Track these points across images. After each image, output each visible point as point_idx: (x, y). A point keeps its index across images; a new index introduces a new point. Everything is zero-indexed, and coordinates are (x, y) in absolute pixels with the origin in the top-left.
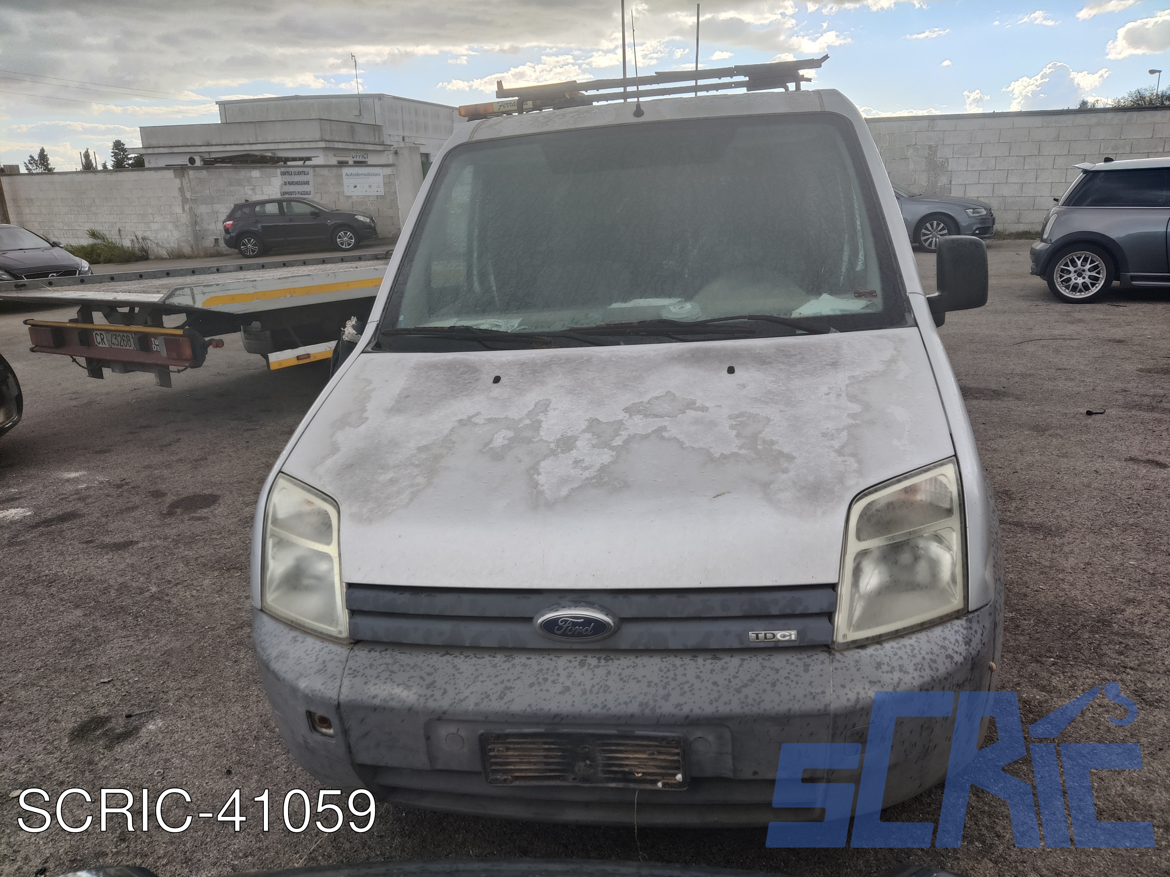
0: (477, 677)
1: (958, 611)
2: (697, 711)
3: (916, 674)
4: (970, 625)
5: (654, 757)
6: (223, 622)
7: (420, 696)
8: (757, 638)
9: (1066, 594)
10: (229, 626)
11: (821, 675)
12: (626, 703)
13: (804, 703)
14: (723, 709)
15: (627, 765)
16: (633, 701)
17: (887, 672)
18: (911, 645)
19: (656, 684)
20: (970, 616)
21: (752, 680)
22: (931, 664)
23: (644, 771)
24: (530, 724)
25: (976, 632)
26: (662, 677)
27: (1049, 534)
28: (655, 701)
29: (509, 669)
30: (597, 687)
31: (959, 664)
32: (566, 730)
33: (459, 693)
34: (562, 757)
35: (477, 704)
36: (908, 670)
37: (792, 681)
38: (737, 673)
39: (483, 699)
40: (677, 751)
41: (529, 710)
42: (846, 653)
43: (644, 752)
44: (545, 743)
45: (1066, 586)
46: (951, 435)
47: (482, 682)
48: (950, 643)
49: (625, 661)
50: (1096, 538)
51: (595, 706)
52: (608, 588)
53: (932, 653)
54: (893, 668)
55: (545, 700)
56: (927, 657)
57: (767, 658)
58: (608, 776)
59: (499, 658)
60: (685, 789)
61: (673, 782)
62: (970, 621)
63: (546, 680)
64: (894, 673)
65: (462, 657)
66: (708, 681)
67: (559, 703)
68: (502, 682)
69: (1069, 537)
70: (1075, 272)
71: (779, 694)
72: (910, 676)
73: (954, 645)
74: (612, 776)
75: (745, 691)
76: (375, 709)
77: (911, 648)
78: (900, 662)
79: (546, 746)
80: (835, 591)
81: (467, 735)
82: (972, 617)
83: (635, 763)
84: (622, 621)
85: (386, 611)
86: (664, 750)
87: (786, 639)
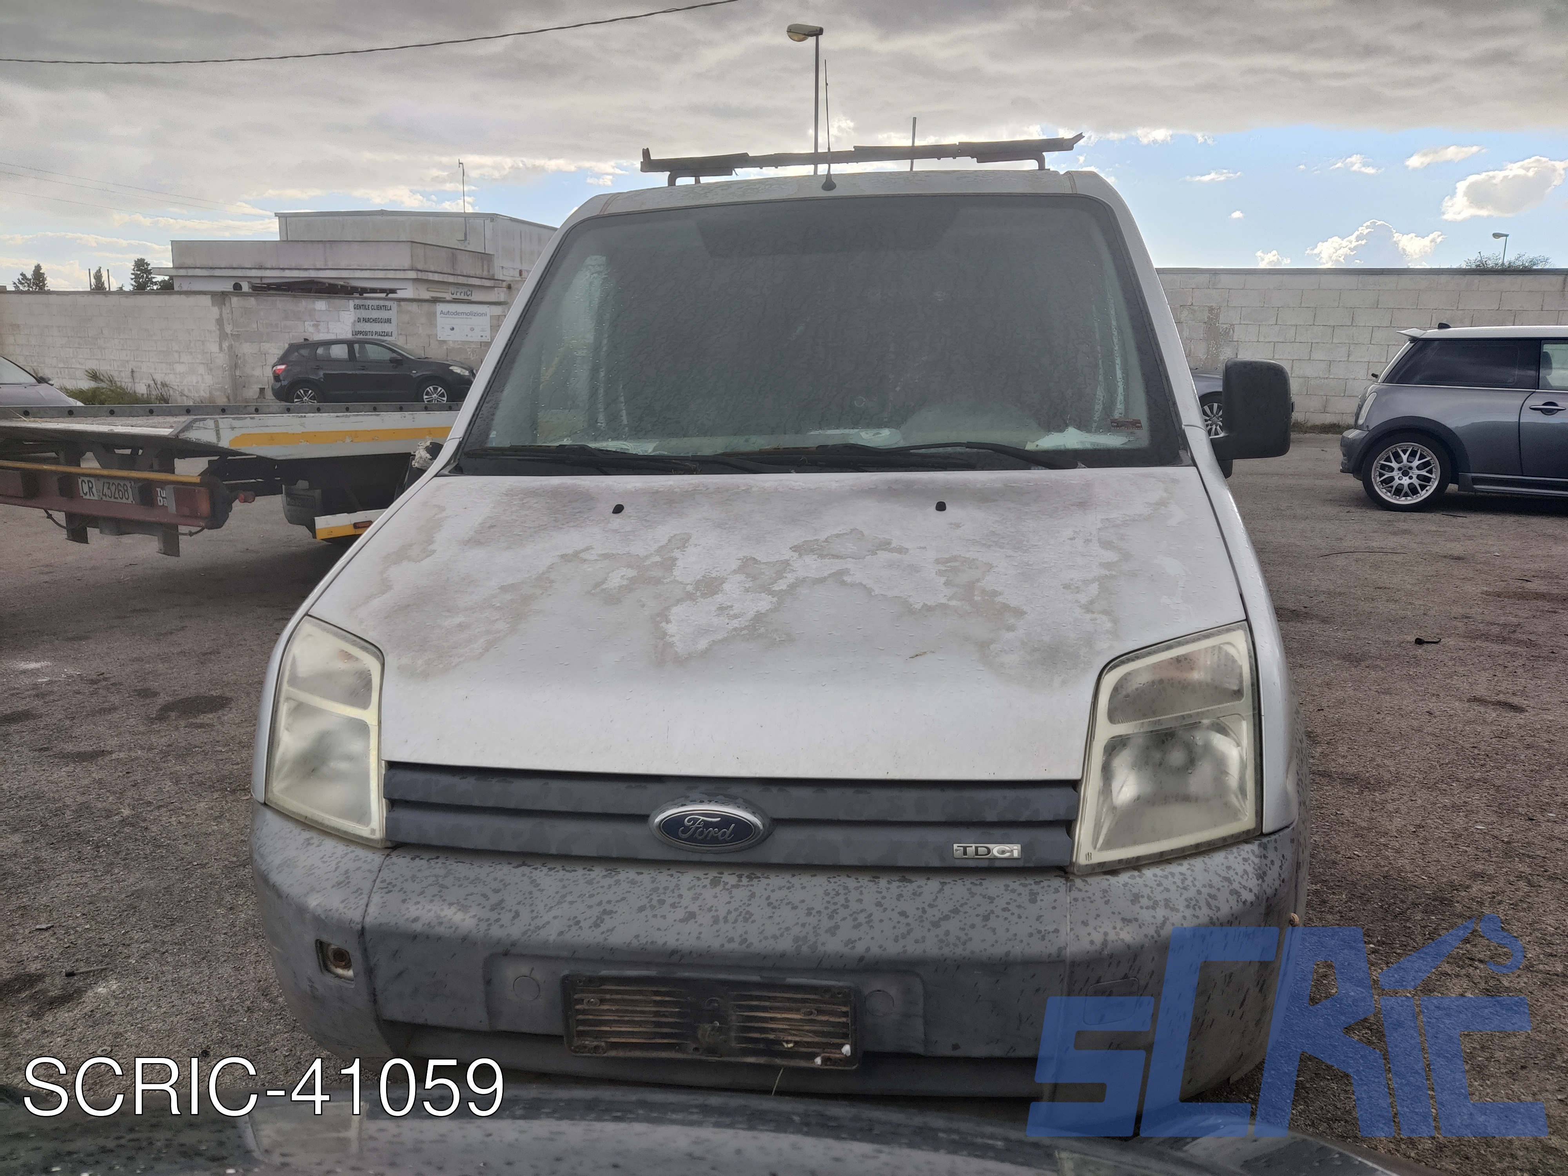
0: (564, 896)
1: (1248, 832)
2: (875, 950)
3: (1188, 913)
4: (1265, 852)
5: (812, 1017)
6: (218, 857)
7: (480, 920)
8: (965, 853)
9: (1390, 864)
10: (226, 863)
11: (1054, 908)
12: (775, 937)
13: (1028, 944)
14: (913, 949)
15: (773, 1030)
16: (785, 934)
17: (1147, 908)
18: (1181, 874)
19: (819, 912)
20: (1265, 840)
21: (956, 911)
22: (1210, 900)
23: (797, 1039)
24: (635, 964)
25: (1272, 862)
26: (828, 902)
27: (1367, 788)
28: (817, 935)
29: (610, 886)
30: (734, 914)
31: (1248, 904)
32: (686, 974)
33: (537, 917)
34: (679, 1015)
35: (561, 933)
36: (1177, 907)
37: (1013, 914)
38: (935, 900)
39: (570, 926)
40: (844, 1009)
41: (635, 943)
42: (1089, 880)
43: (798, 1010)
44: (657, 993)
45: (1389, 853)
46: (1241, 596)
47: (571, 903)
48: (1237, 874)
49: (777, 881)
50: (1431, 795)
51: (731, 940)
52: (757, 776)
53: (1211, 886)
54: (1156, 903)
55: (659, 929)
56: (1203, 890)
57: (978, 882)
58: (744, 1045)
59: (598, 872)
60: (854, 1067)
61: (838, 1056)
62: (1264, 847)
63: (662, 902)
64: (1158, 910)
65: (545, 870)
66: (893, 910)
67: (679, 934)
68: (600, 904)
69: (1393, 792)
70: (1400, 469)
71: (994, 930)
72: (1180, 915)
73: (1242, 877)
74: (751, 1046)
75: (945, 925)
76: (414, 937)
77: (1182, 877)
78: (1166, 895)
79: (658, 998)
80: (1077, 792)
81: (545, 978)
82: (1268, 842)
83: (784, 1026)
84: (773, 825)
85: (442, 801)
86: (828, 1007)
87: (1006, 856)
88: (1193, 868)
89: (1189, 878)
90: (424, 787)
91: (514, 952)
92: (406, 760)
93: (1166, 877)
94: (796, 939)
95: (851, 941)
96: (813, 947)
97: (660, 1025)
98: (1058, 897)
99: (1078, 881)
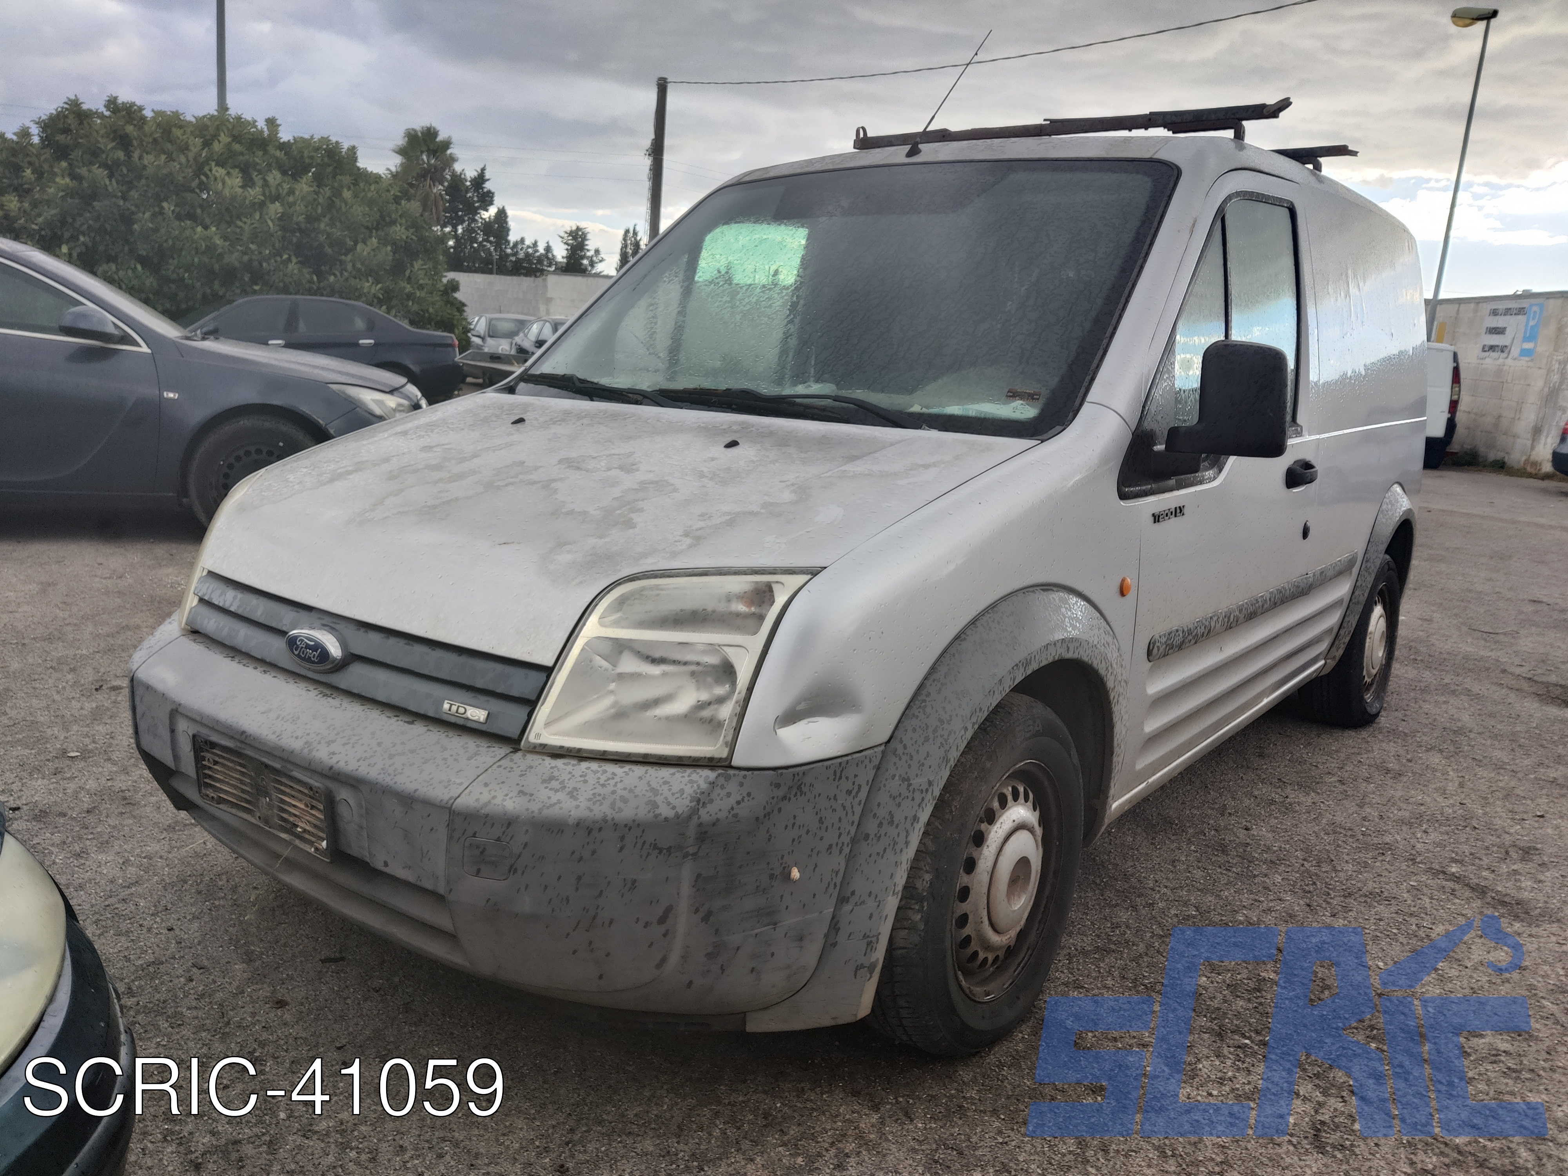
0: (226, 680)
1: (710, 759)
2: (341, 764)
3: (584, 804)
4: (723, 782)
5: (308, 809)
7: (179, 685)
8: (450, 710)
12: (297, 738)
13: (434, 788)
14: (363, 770)
15: (293, 814)
16: (304, 738)
17: (551, 789)
18: (614, 774)
19: (335, 729)
20: (731, 773)
21: (413, 751)
22: (619, 801)
23: (303, 825)
25: (729, 795)
26: (347, 724)
28: (320, 744)
29: (253, 682)
30: (291, 716)
31: (661, 818)
33: (202, 691)
34: (250, 786)
35: (203, 704)
37: (446, 764)
38: (410, 740)
39: (211, 700)
40: (326, 809)
41: (230, 721)
42: (528, 756)
43: (302, 801)
44: (241, 765)
46: (857, 547)
47: (224, 686)
49: (337, 701)
51: (274, 733)
52: (353, 617)
53: (631, 791)
54: (563, 788)
55: (247, 715)
57: (451, 736)
58: (281, 823)
59: (257, 671)
60: (327, 859)
61: (321, 848)
62: (727, 779)
63: (263, 698)
64: (559, 793)
65: (236, 662)
66: (377, 739)
67: (253, 721)
71: (422, 772)
72: (575, 803)
73: (673, 794)
74: (283, 824)
75: (397, 759)
77: (611, 776)
78: (580, 785)
79: (239, 768)
80: (548, 677)
81: (191, 734)
82: (734, 775)
83: (297, 813)
84: (351, 658)
85: (216, 603)
86: (314, 803)
87: (475, 718)
88: (631, 773)
89: (617, 779)
90: (213, 591)
91: (180, 710)
92: (211, 569)
93: (596, 772)
94: (306, 743)
95: (334, 753)
96: (310, 751)
97: (243, 791)
98: (490, 761)
99: (519, 754)
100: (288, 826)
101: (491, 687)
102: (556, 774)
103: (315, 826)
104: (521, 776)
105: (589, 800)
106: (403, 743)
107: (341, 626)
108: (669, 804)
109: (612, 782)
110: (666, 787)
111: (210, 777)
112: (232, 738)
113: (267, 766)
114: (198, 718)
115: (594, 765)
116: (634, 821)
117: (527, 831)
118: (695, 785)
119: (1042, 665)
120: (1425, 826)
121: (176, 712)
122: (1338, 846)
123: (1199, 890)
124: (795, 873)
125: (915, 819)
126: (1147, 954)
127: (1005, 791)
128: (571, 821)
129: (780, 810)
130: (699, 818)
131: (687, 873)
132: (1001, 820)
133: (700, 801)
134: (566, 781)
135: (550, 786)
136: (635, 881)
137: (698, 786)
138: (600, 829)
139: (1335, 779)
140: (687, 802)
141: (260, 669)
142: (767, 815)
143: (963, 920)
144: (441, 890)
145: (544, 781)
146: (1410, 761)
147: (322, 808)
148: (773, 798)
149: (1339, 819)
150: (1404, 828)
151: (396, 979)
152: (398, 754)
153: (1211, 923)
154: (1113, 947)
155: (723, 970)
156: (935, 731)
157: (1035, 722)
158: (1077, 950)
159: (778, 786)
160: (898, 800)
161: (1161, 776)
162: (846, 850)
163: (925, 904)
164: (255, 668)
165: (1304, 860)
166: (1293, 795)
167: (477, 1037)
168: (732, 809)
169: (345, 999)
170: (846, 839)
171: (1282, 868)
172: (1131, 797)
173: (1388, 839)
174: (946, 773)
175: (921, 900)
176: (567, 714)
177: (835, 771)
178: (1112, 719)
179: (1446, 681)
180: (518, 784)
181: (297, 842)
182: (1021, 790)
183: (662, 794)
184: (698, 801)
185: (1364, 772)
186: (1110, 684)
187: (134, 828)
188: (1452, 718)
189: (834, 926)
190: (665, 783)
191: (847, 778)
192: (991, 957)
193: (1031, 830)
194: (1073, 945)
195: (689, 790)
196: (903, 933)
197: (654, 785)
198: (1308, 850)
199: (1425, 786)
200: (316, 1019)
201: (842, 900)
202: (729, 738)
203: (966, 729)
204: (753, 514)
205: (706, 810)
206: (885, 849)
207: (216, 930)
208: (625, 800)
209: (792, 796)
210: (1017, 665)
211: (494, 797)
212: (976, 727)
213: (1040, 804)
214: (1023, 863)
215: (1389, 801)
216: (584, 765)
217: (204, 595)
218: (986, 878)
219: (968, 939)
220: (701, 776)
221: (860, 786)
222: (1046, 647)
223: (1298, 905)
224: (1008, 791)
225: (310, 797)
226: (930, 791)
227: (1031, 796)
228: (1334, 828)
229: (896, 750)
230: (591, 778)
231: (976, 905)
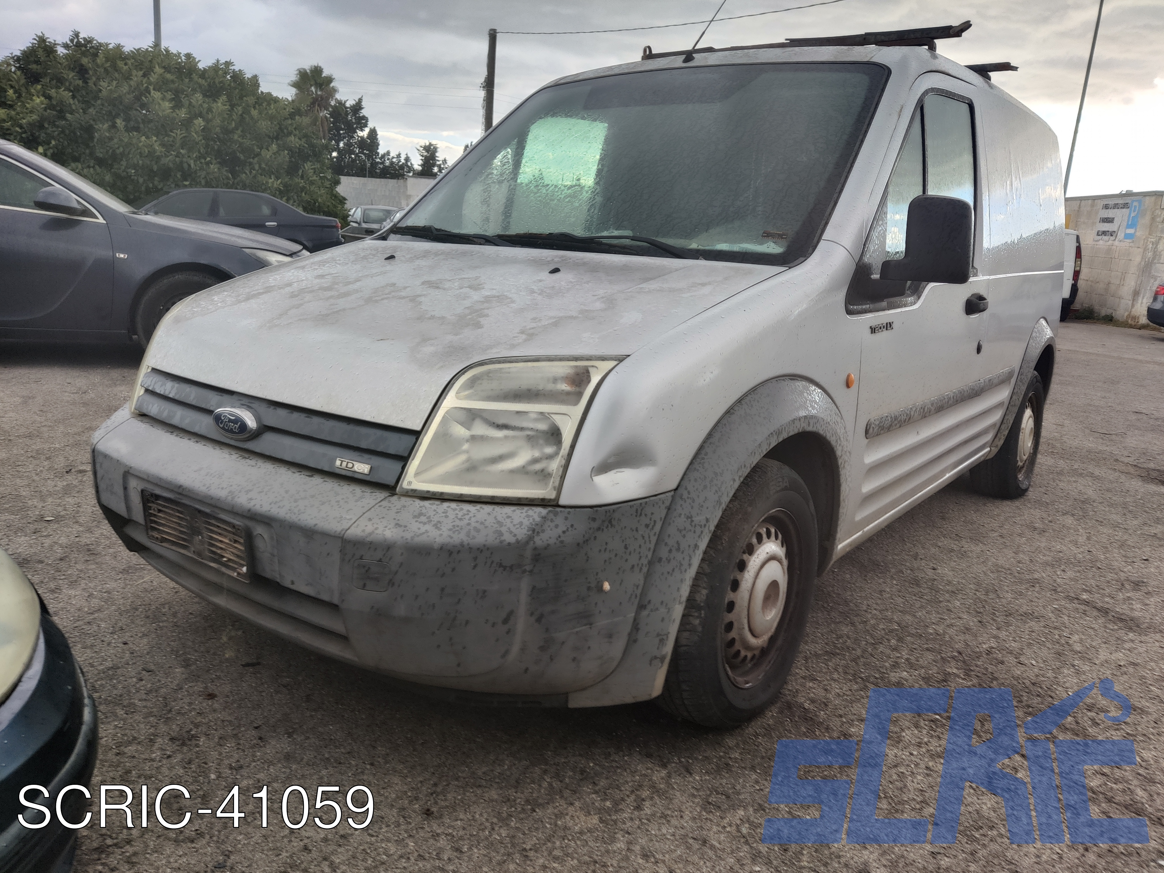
0: (165, 449)
1: (542, 500)
2: (257, 507)
3: (447, 534)
4: (552, 517)
5: (232, 543)
8: (341, 465)
12: (222, 488)
13: (330, 524)
14: (274, 511)
15: (220, 548)
16: (228, 488)
17: (421, 523)
19: (252, 481)
20: (559, 509)
22: (473, 531)
23: (228, 556)
25: (557, 526)
28: (240, 492)
29: (188, 449)
30: (217, 473)
31: (505, 543)
32: (186, 502)
33: (148, 457)
34: (186, 527)
35: (149, 466)
36: (442, 528)
37: (339, 505)
40: (245, 542)
42: (403, 498)
43: (226, 537)
44: (179, 512)
46: (653, 341)
47: (165, 452)
49: (251, 461)
51: (204, 486)
53: (482, 524)
54: (430, 522)
55: (183, 474)
56: (474, 524)
57: (341, 485)
59: (191, 441)
60: (247, 581)
61: (242, 572)
62: (554, 514)
65: (175, 436)
66: (285, 488)
67: (188, 478)
71: (320, 511)
73: (515, 526)
75: (300, 502)
77: (466, 513)
78: (442, 519)
79: (177, 514)
80: (417, 439)
81: (140, 490)
82: (561, 511)
83: (223, 547)
84: (264, 429)
85: (158, 392)
86: (237, 538)
87: (361, 471)
88: (481, 510)
89: (471, 515)
90: (155, 383)
91: (131, 472)
92: (154, 367)
93: (455, 510)
94: (230, 492)
95: (251, 499)
96: (233, 498)
97: (181, 532)
98: (373, 503)
99: (395, 498)
100: (216, 557)
101: (373, 447)
102: (424, 511)
103: (238, 556)
104: (397, 512)
105: (450, 530)
106: (305, 491)
107: (256, 405)
108: (511, 532)
109: (467, 517)
110: (508, 521)
111: (155, 522)
112: (172, 491)
113: (200, 511)
114: (145, 477)
115: (453, 505)
116: (484, 546)
117: (402, 554)
118: (531, 519)
119: (791, 434)
120: (1063, 567)
121: (128, 473)
122: (1001, 581)
123: (900, 611)
124: (607, 586)
125: (696, 546)
126: (863, 657)
127: (761, 531)
128: (436, 546)
129: (595, 538)
130: (534, 543)
131: (525, 585)
132: (758, 552)
133: (535, 530)
134: (432, 516)
135: (419, 520)
136: (485, 592)
137: (534, 519)
138: (459, 552)
139: (996, 534)
140: (525, 531)
141: (193, 440)
142: (586, 541)
143: (730, 626)
144: (336, 601)
145: (415, 517)
146: (1051, 522)
147: (242, 541)
148: (590, 529)
149: (1001, 562)
150: (1048, 568)
151: (300, 678)
152: (302, 499)
153: (911, 635)
154: (838, 651)
155: (552, 659)
156: (711, 481)
157: (783, 479)
158: (811, 653)
159: (594, 520)
160: (684, 532)
161: (873, 527)
162: (645, 569)
163: (703, 612)
164: (190, 439)
165: (977, 590)
166: (966, 545)
167: (362, 719)
168: (559, 537)
169: (261, 692)
170: (645, 561)
171: (960, 596)
172: (852, 542)
173: (1036, 576)
174: (719, 514)
175: (699, 608)
176: (432, 467)
177: (637, 510)
178: (839, 480)
179: (1076, 467)
180: (395, 519)
181: (224, 569)
182: (773, 530)
183: (505, 525)
184: (534, 530)
185: (1018, 529)
186: (839, 453)
187: (97, 571)
188: (1080, 492)
189: (636, 627)
190: (509, 517)
191: (646, 515)
192: (749, 655)
193: (780, 561)
194: (808, 650)
195: (526, 522)
196: (686, 634)
197: (500, 519)
198: (978, 584)
199: (1062, 539)
200: (240, 707)
201: (642, 607)
202: (557, 484)
203: (734, 480)
204: (572, 317)
205: (539, 538)
206: (673, 570)
207: (160, 644)
208: (477, 530)
209: (604, 528)
210: (772, 433)
211: (376, 529)
212: (742, 479)
213: (786, 542)
214: (774, 584)
215: (1037, 550)
216: (446, 505)
217: (149, 386)
218: (746, 596)
219: (733, 640)
220: (535, 512)
221: (655, 522)
222: (793, 421)
223: (972, 622)
224: (763, 531)
225: (234, 534)
226: (707, 525)
227: (780, 536)
228: (998, 569)
229: (682, 495)
230: (451, 515)
231: (739, 615)
